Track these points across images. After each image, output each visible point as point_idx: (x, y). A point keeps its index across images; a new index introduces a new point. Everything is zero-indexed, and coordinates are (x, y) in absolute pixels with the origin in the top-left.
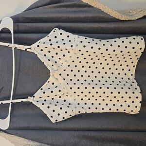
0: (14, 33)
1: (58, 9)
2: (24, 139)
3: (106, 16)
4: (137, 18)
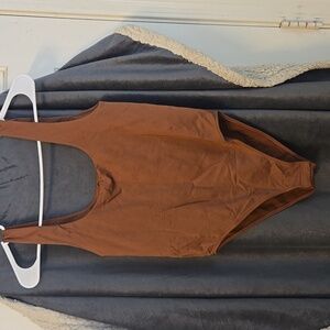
0: (38, 109)
1: (127, 66)
2: (58, 314)
3: (214, 79)
4: (274, 84)
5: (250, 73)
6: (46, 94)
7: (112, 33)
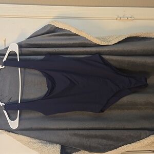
0: (19, 55)
2: (27, 138)
3: (89, 42)
4: (113, 43)
5: (103, 39)
6: (22, 49)
7: (48, 24)
